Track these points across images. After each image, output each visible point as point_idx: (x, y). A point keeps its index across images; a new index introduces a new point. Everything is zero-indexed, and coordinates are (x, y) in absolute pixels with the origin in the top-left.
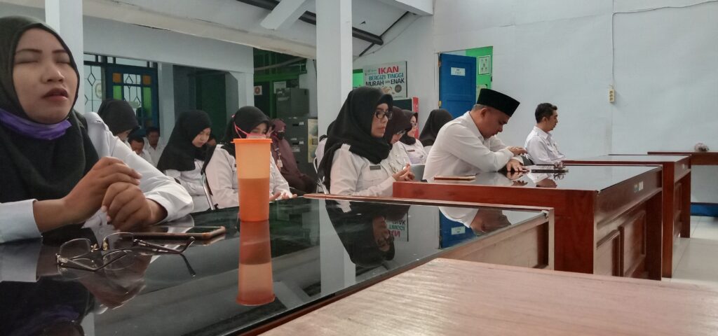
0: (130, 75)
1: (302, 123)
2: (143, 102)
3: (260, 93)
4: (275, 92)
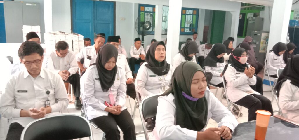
0: (189, 11)
1: (259, 34)
2: (192, 21)
3: (241, 18)
4: (248, 18)
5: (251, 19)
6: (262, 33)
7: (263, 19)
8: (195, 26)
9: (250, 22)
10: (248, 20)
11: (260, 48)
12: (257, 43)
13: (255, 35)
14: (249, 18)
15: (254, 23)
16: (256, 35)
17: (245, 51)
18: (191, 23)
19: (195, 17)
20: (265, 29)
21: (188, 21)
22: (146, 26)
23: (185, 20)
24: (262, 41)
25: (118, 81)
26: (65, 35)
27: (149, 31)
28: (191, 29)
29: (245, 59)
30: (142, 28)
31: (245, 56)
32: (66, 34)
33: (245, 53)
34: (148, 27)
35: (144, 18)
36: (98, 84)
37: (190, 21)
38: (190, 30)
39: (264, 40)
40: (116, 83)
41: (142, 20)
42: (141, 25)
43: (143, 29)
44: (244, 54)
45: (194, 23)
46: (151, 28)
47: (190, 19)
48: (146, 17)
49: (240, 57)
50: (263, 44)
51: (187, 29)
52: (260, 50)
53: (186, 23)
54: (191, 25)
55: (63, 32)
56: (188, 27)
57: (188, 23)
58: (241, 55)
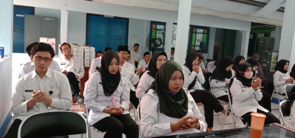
0: (200, 29)
1: (269, 54)
2: (203, 40)
3: (252, 38)
4: (258, 38)
5: (261, 39)
6: (273, 52)
7: (273, 39)
8: (205, 45)
9: (260, 42)
10: (258, 40)
11: (271, 68)
12: (268, 62)
13: (265, 54)
14: (260, 38)
15: (264, 42)
16: (267, 54)
17: (250, 66)
18: (202, 41)
19: (205, 35)
20: (275, 48)
21: (199, 39)
22: (157, 43)
23: (196, 38)
24: (273, 60)
25: (121, 87)
26: (77, 47)
27: (160, 47)
28: (202, 47)
29: (250, 74)
30: (152, 45)
31: (250, 71)
32: (79, 45)
33: (250, 68)
34: (159, 43)
35: (155, 35)
36: (101, 88)
37: (201, 39)
38: (200, 48)
39: (275, 59)
40: (119, 88)
41: (153, 37)
42: (152, 42)
43: (154, 45)
44: (249, 70)
45: (205, 41)
46: (162, 45)
47: (201, 38)
48: (158, 35)
49: (245, 72)
50: (273, 63)
51: (197, 47)
52: (271, 69)
53: (196, 41)
54: (201, 43)
55: (76, 44)
56: (199, 45)
57: (198, 41)
58: (246, 70)
